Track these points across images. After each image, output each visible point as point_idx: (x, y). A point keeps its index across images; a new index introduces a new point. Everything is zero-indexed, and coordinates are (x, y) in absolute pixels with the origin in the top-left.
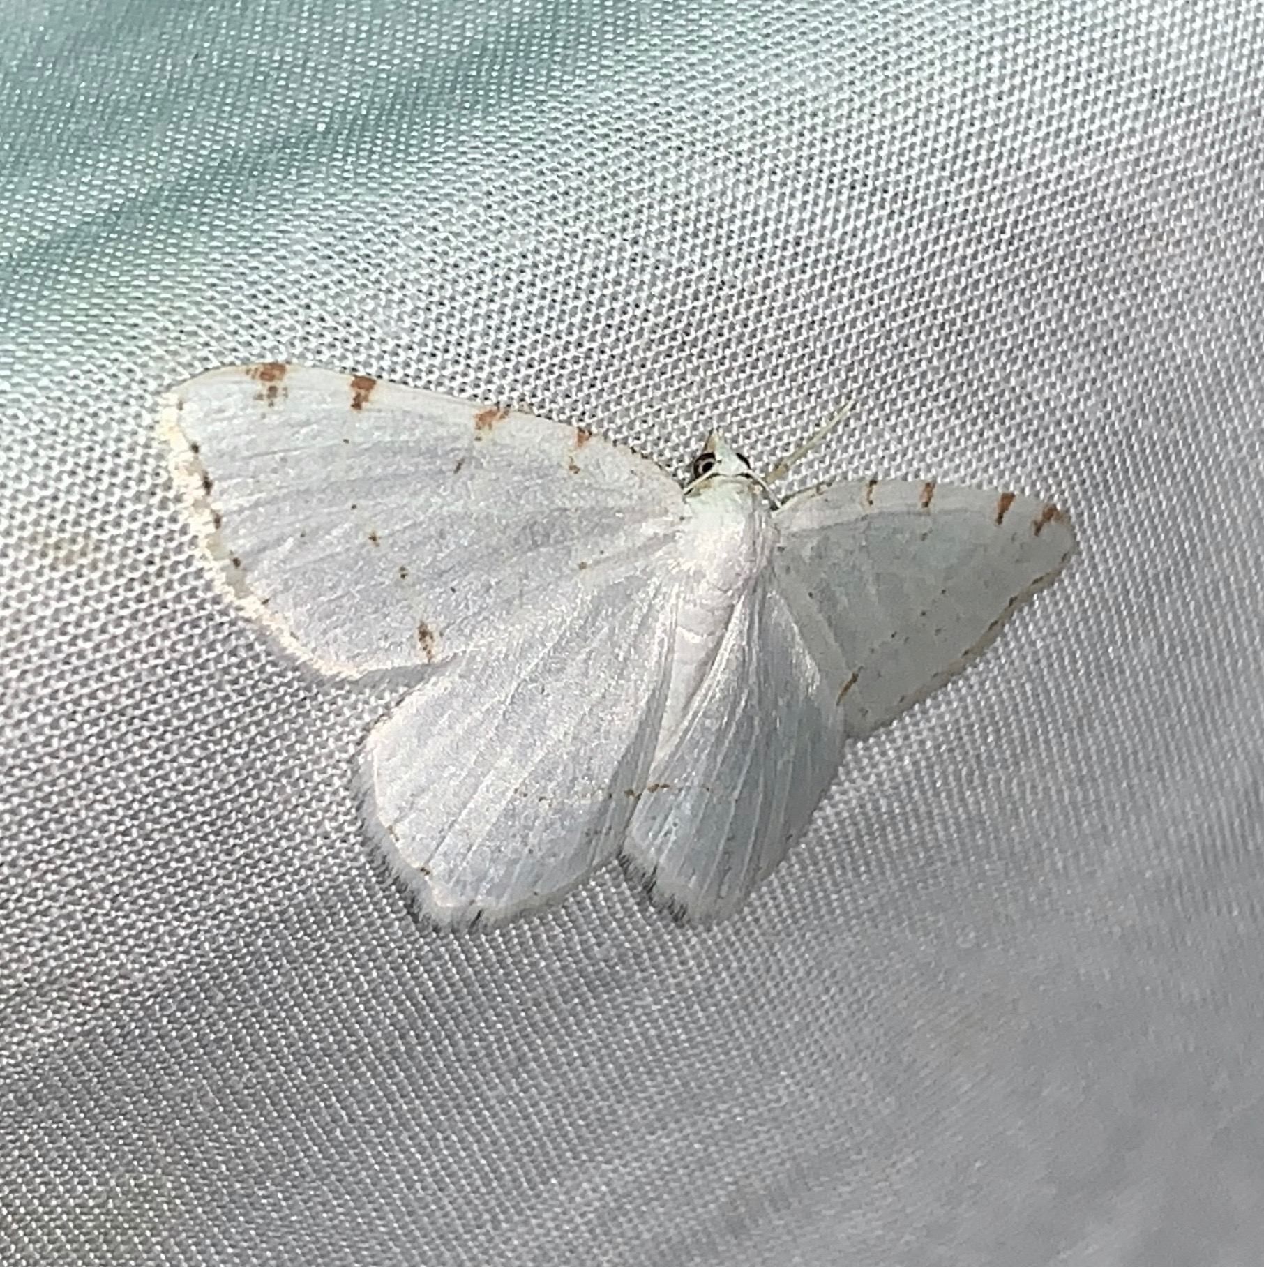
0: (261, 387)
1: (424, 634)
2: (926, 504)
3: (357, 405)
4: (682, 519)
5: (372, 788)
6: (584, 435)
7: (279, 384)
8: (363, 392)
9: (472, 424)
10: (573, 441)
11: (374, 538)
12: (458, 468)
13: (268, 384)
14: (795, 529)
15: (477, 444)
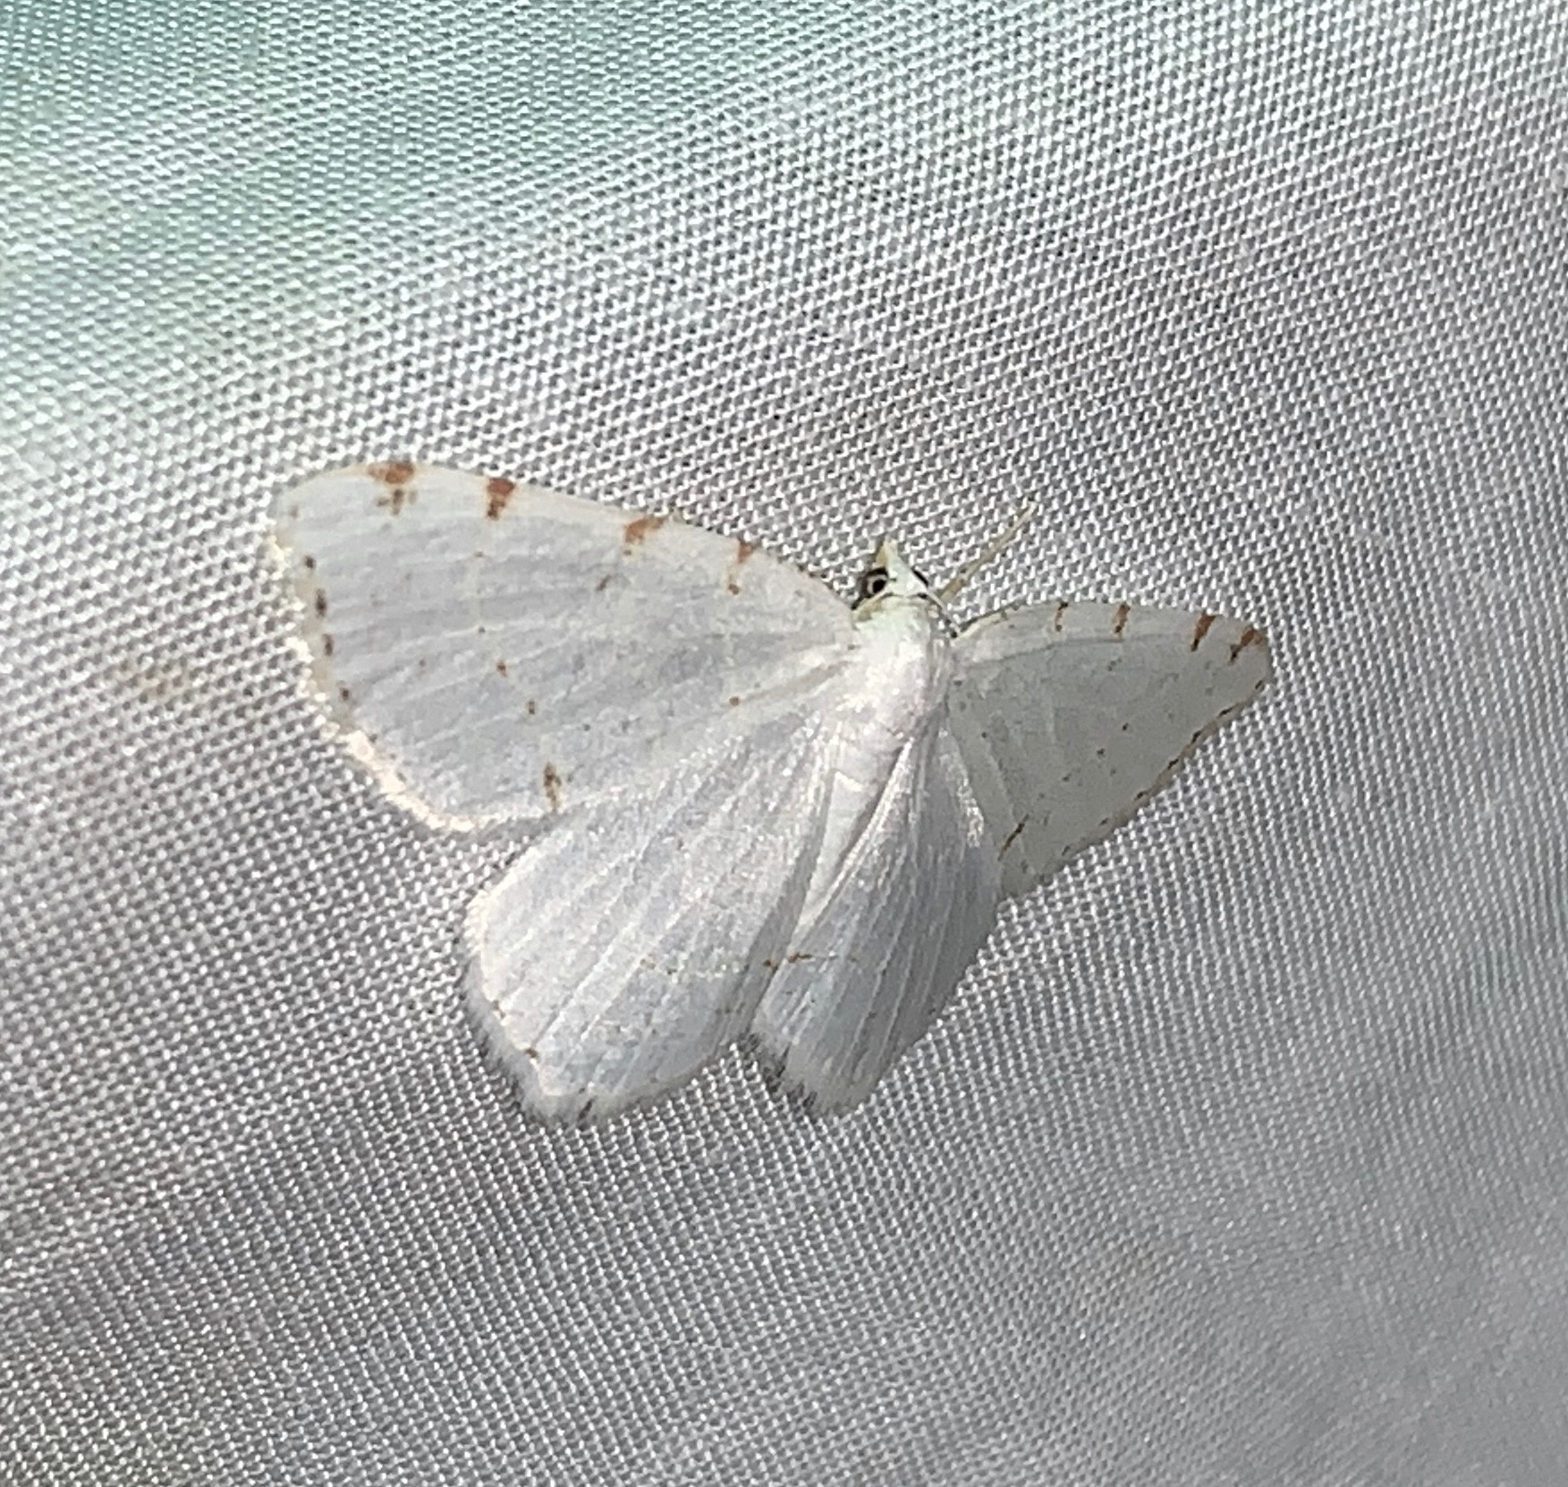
4: (851, 648)
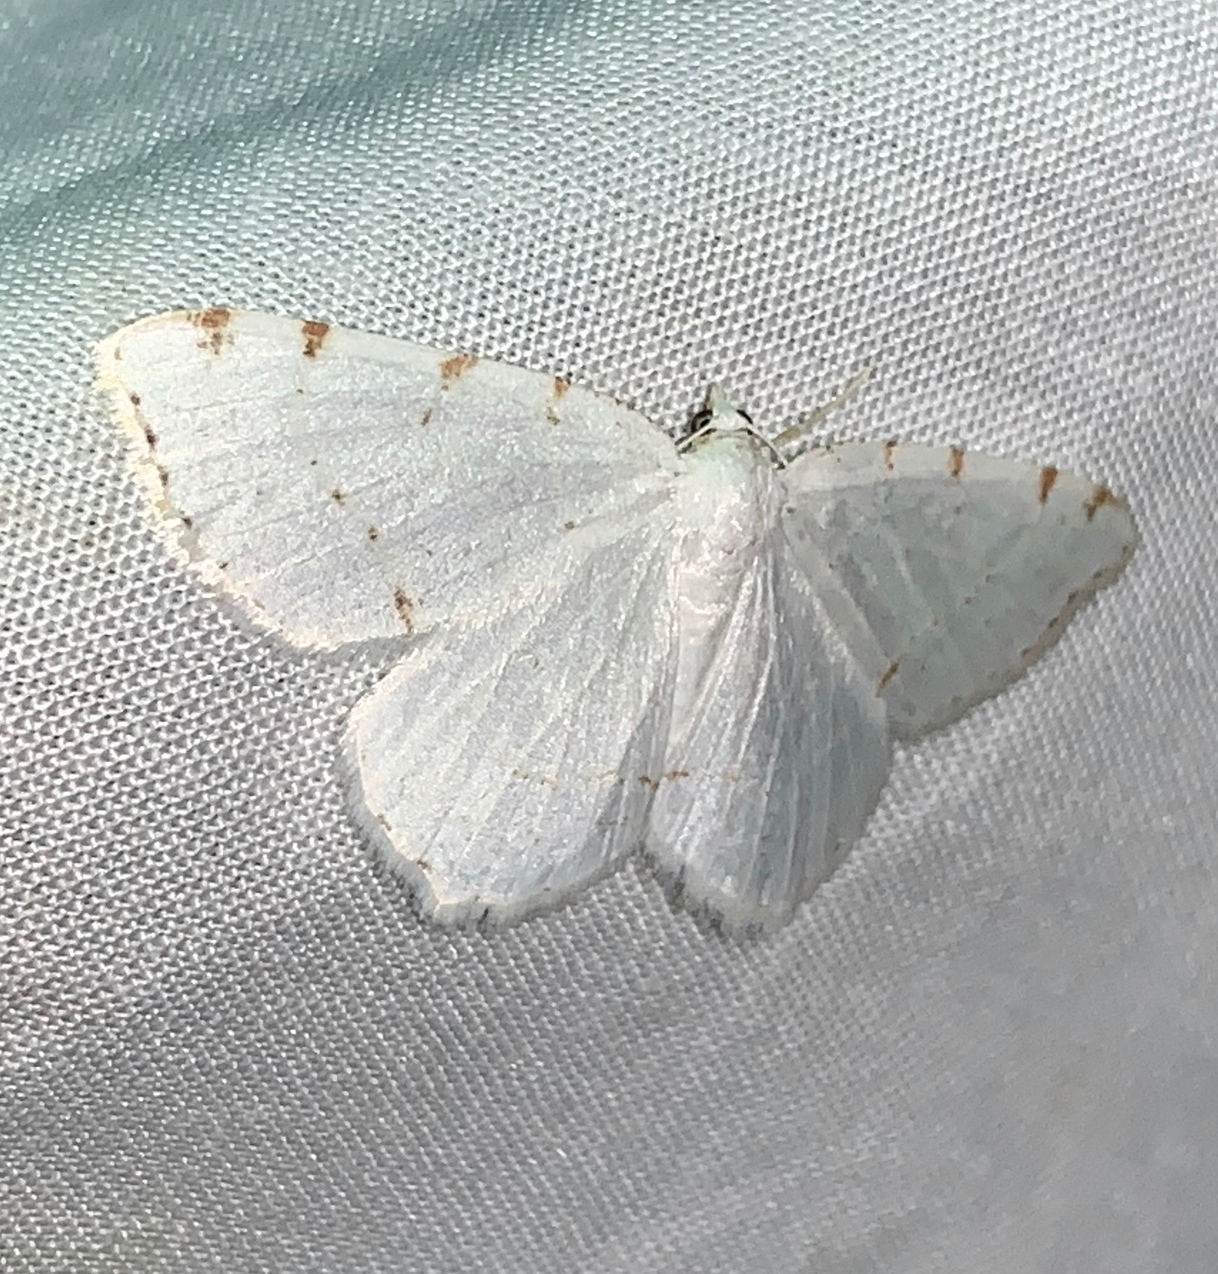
0: (204, 334)
1: (401, 601)
2: (956, 473)
3: (310, 352)
5: (358, 771)
6: (561, 385)
7: (224, 331)
8: (315, 339)
9: (438, 372)
10: (551, 392)
11: (338, 497)
12: (426, 420)
13: (212, 331)
14: (805, 489)
15: (445, 394)
